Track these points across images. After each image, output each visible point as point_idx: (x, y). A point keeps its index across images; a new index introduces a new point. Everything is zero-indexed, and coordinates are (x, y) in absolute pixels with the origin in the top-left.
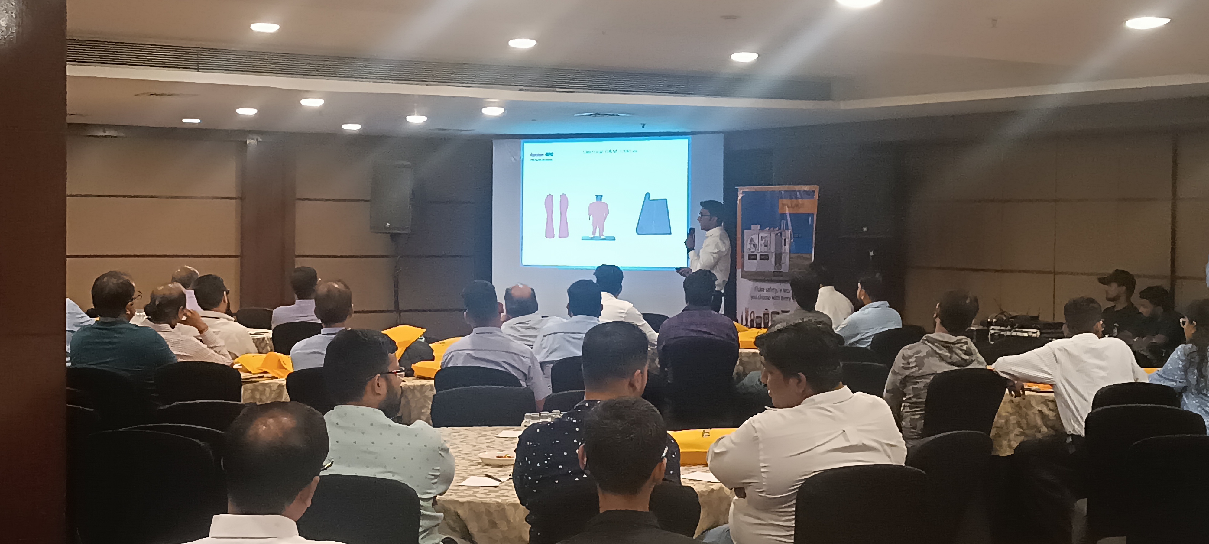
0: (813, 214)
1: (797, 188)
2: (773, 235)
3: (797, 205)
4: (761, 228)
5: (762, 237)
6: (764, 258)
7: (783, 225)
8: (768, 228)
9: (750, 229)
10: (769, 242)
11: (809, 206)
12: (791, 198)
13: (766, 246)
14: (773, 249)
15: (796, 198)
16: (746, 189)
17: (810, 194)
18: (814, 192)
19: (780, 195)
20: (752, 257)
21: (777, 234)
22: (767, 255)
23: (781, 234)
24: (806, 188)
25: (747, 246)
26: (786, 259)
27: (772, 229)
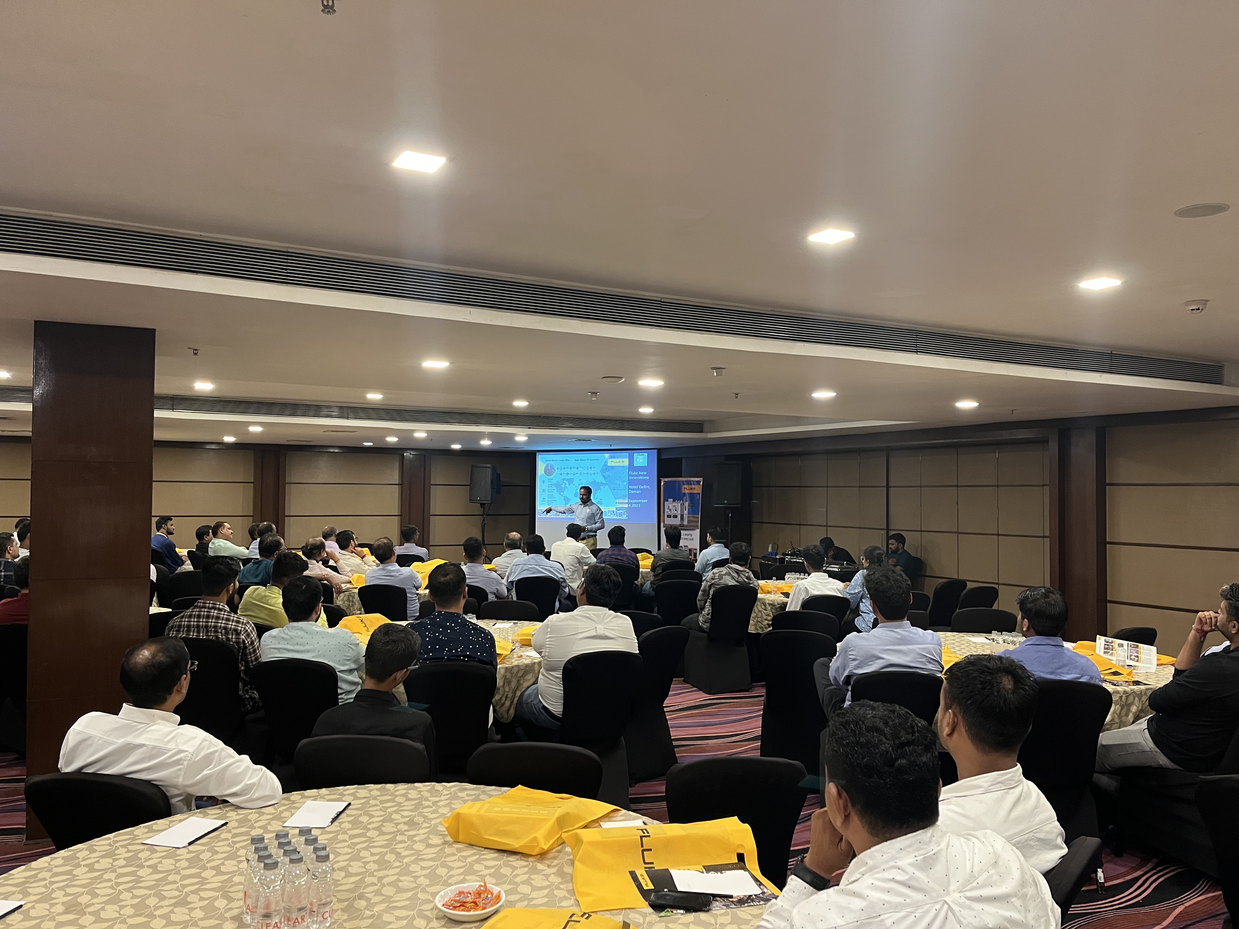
0: (699, 494)
1: (692, 479)
2: (679, 505)
3: (692, 489)
4: (674, 501)
5: (674, 505)
6: (675, 516)
7: (684, 499)
8: (677, 501)
9: (668, 501)
10: (677, 508)
11: (698, 489)
12: (688, 485)
13: (676, 511)
14: (679, 512)
15: (691, 485)
16: (666, 480)
17: (698, 482)
18: (700, 481)
19: (683, 483)
20: (669, 516)
21: (681, 504)
22: (677, 515)
23: (684, 504)
24: (696, 479)
25: (666, 510)
26: (686, 517)
27: (679, 501)
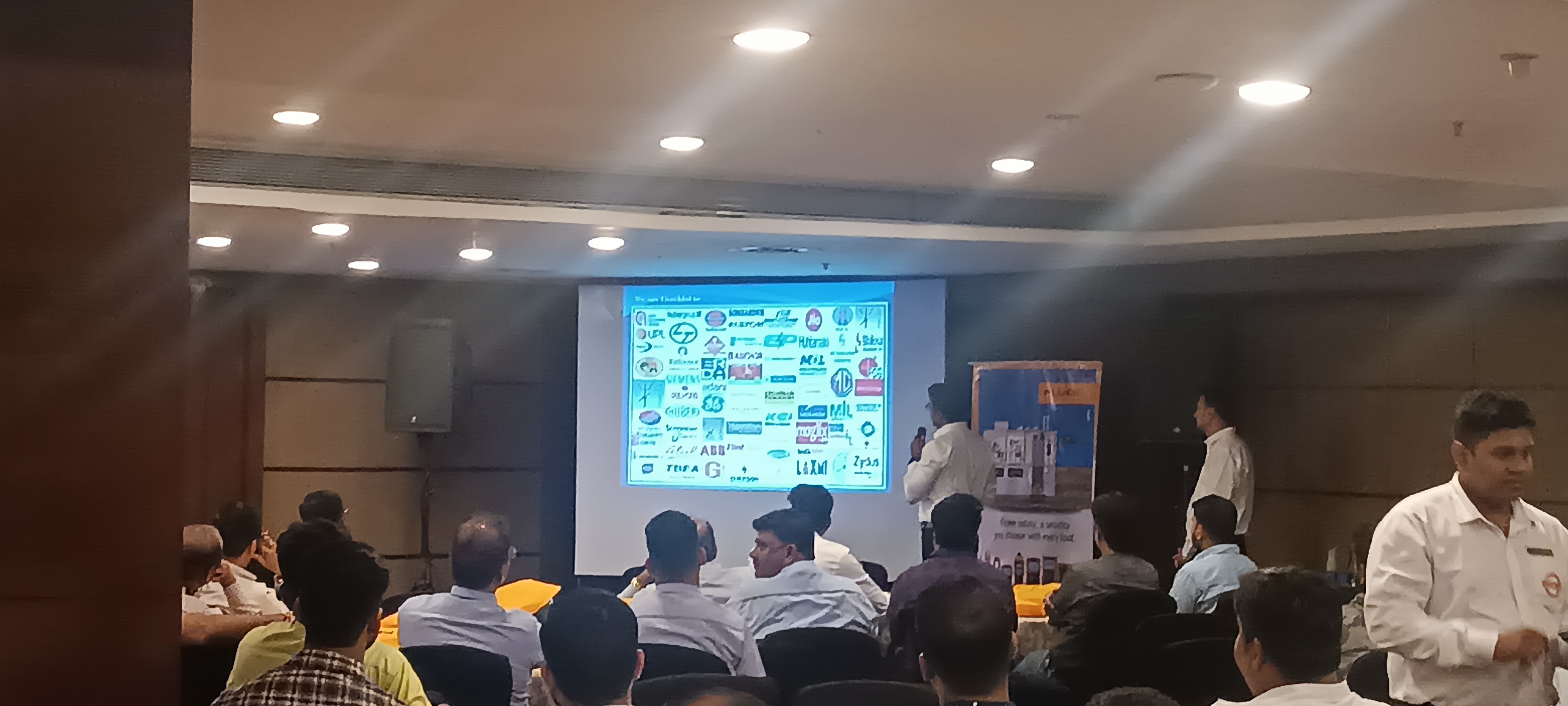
0: (1093, 406)
1: (1067, 364)
2: (1030, 438)
3: (1067, 393)
4: (1011, 428)
5: (1011, 441)
6: (1016, 473)
7: (1044, 424)
8: (1021, 428)
9: (993, 428)
10: (1022, 449)
11: (1087, 394)
12: (1057, 381)
13: (1018, 455)
14: (1029, 459)
15: (1066, 381)
16: (987, 366)
17: (1089, 374)
18: (1095, 371)
19: (1040, 377)
21: (1035, 437)
22: (1021, 470)
23: (1043, 437)
24: (1082, 365)
26: (1049, 476)
27: (1027, 428)
